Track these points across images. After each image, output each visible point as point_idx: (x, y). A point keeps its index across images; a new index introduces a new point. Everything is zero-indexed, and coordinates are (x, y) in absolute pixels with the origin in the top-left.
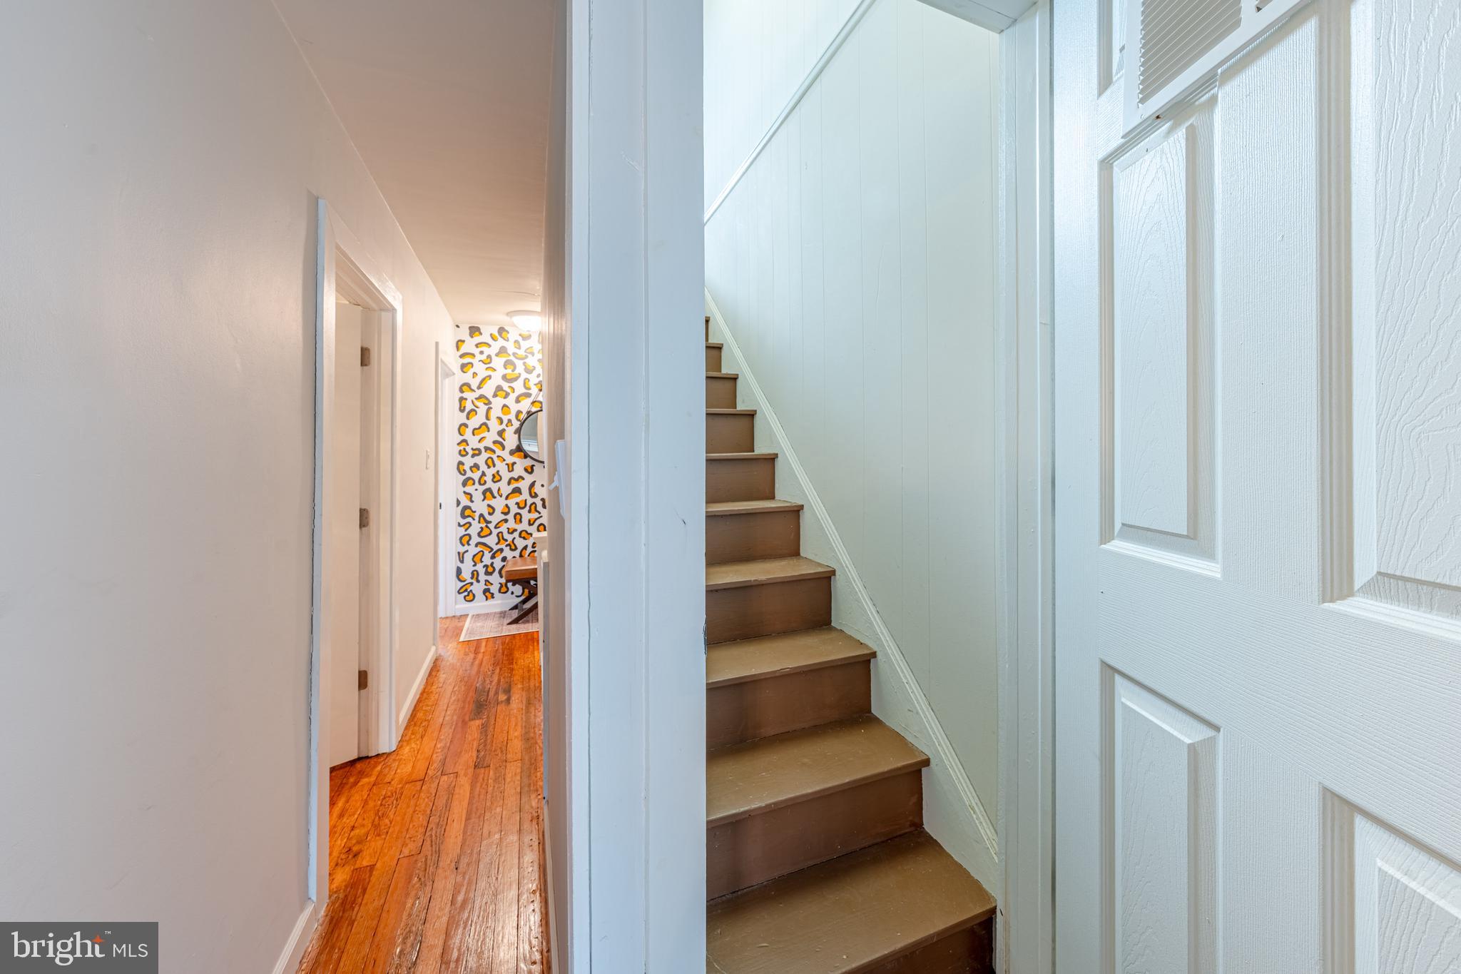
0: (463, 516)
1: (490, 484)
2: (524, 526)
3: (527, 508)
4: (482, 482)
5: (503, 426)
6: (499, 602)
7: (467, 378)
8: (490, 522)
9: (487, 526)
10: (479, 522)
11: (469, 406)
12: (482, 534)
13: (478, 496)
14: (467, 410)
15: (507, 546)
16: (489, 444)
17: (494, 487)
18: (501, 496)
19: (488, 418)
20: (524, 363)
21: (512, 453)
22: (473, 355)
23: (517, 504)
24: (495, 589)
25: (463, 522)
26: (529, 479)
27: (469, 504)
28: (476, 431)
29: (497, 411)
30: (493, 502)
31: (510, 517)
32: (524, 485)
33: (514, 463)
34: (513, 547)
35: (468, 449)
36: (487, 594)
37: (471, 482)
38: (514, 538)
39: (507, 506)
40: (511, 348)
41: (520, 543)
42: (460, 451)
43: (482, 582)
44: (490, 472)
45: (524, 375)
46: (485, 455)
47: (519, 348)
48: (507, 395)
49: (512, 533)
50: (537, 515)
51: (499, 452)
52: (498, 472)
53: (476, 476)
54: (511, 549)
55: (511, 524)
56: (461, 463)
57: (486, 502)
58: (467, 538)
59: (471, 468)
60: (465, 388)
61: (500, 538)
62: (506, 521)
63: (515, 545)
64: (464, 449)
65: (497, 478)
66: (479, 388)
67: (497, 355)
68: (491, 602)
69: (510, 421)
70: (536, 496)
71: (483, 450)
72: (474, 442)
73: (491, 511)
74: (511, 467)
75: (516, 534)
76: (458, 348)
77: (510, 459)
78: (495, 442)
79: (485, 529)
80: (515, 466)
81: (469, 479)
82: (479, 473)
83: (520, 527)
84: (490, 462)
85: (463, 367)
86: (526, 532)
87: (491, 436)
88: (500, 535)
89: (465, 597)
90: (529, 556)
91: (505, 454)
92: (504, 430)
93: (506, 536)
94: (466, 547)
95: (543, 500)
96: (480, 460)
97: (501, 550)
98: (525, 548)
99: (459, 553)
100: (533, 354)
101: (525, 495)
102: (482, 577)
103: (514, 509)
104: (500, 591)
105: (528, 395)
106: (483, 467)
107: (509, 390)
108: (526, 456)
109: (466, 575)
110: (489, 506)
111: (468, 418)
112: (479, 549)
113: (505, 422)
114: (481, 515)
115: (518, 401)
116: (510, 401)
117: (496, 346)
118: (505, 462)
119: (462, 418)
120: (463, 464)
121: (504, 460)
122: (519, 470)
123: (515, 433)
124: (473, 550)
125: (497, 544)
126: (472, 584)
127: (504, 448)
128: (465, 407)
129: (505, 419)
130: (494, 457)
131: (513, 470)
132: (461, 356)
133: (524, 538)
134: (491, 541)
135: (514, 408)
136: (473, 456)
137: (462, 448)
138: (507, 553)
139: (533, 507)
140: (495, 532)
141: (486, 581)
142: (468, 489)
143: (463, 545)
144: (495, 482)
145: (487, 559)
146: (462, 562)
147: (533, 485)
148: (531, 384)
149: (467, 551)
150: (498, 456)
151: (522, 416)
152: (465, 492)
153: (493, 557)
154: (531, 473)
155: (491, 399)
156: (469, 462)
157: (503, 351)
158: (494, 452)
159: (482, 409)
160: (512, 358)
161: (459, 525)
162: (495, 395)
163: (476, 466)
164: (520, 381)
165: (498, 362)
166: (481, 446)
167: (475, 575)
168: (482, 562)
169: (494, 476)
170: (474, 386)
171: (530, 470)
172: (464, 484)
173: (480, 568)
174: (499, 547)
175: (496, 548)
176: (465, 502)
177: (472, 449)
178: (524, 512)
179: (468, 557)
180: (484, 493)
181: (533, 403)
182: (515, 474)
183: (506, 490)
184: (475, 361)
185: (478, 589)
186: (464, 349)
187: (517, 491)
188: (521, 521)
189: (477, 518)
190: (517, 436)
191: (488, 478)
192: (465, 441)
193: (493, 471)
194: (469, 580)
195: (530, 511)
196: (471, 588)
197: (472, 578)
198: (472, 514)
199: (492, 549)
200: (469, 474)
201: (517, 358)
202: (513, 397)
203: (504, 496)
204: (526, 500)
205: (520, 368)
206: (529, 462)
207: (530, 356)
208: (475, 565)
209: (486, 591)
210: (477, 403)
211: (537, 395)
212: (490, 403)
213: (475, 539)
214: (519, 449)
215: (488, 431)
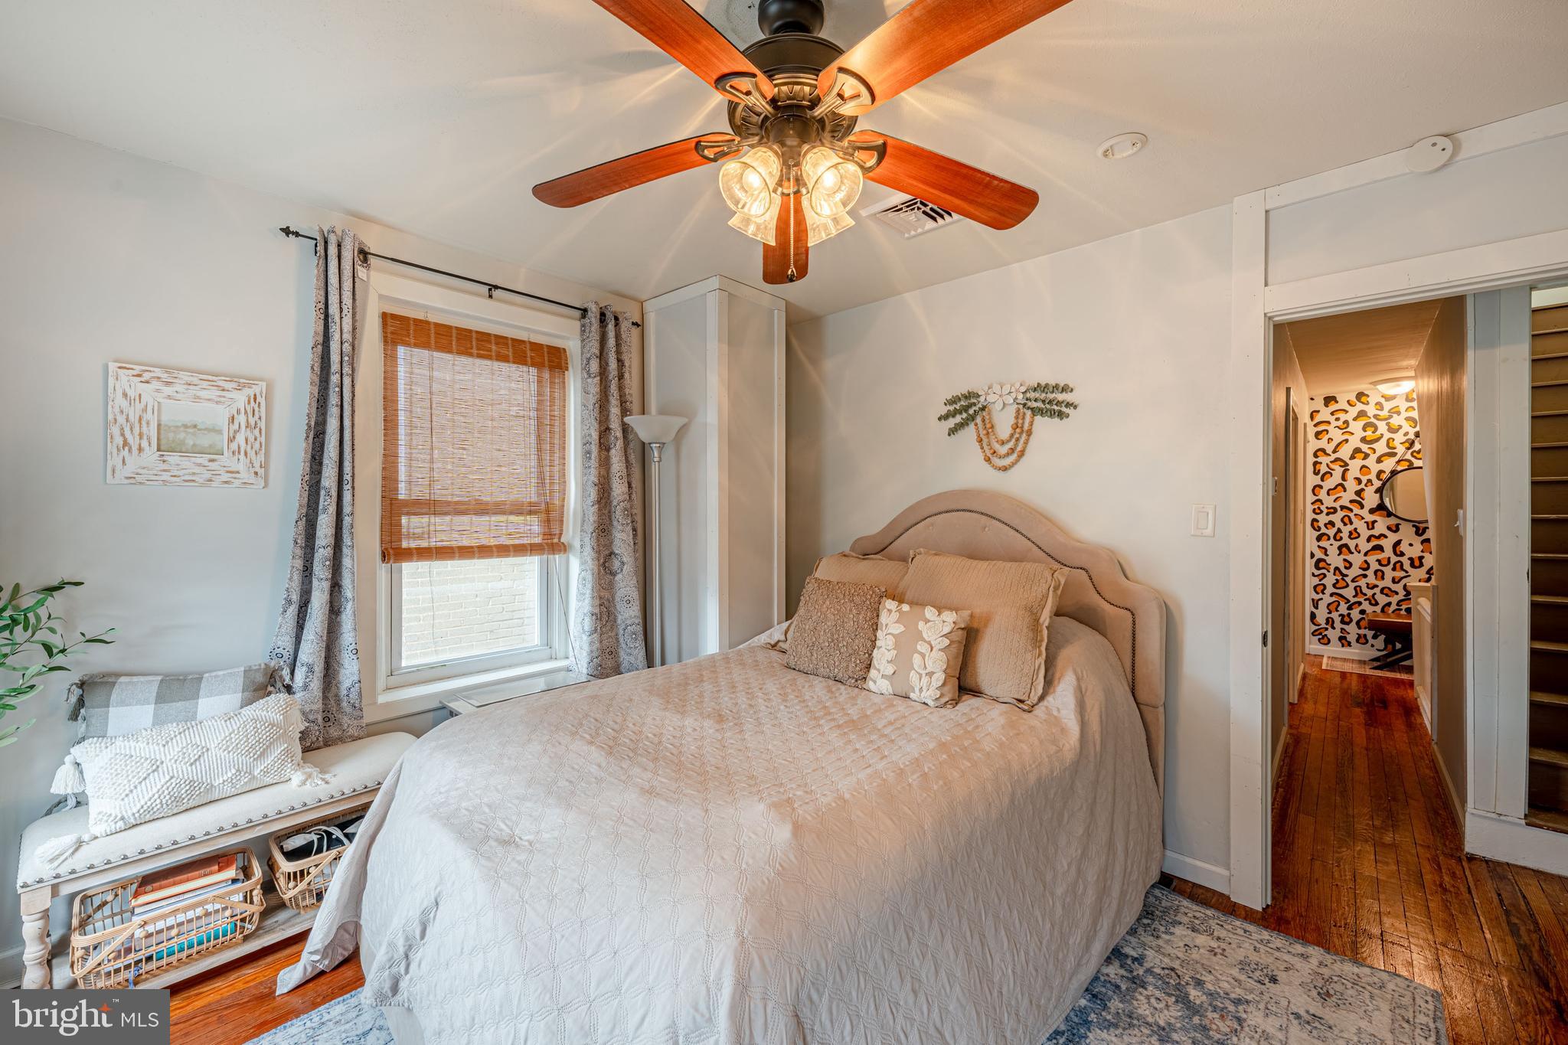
0: (1317, 567)
1: (1346, 540)
2: (1387, 582)
3: (1391, 566)
4: (1338, 538)
5: (1362, 486)
6: (1357, 651)
7: (1323, 443)
8: (1347, 576)
9: (1343, 579)
10: (1334, 574)
11: (1323, 469)
12: (1337, 586)
13: (1333, 550)
14: (1322, 473)
15: (1365, 600)
16: (1345, 502)
17: (1352, 544)
18: (1359, 552)
19: (1344, 478)
20: (1388, 424)
21: (1372, 511)
22: (1329, 423)
23: (1379, 561)
24: (1352, 638)
25: (1317, 572)
26: (1393, 538)
27: (1324, 557)
28: (1331, 492)
29: (1350, 476)
30: (1350, 558)
31: (1370, 573)
32: (1387, 544)
33: (1374, 522)
34: (1373, 602)
35: (1323, 508)
36: (1344, 641)
37: (1326, 537)
38: (1375, 594)
39: (1366, 562)
40: (1371, 410)
41: (1382, 600)
42: (1314, 509)
43: (1338, 630)
44: (1346, 530)
45: (1387, 435)
46: (1341, 514)
47: (1382, 409)
48: (1366, 456)
49: (1372, 588)
50: (1403, 574)
51: (1356, 510)
52: (1355, 529)
53: (1331, 532)
54: (1371, 604)
55: (1371, 579)
56: (1314, 520)
57: (1342, 557)
58: (1322, 587)
59: (1325, 525)
60: (1319, 453)
61: (1358, 591)
62: (1365, 576)
63: (1375, 600)
64: (1319, 508)
65: (1354, 534)
66: (1334, 452)
67: (1355, 419)
68: (1347, 649)
69: (1369, 481)
70: (1402, 554)
71: (1339, 509)
72: (1329, 501)
73: (1348, 565)
74: (1371, 525)
75: (1377, 590)
76: (1312, 419)
77: (1370, 518)
78: (1351, 501)
79: (1341, 581)
80: (1375, 525)
81: (1324, 534)
82: (1335, 530)
83: (1381, 584)
84: (1346, 520)
85: (1317, 435)
86: (1389, 589)
87: (1347, 497)
88: (1358, 589)
89: (1319, 640)
90: (1393, 612)
91: (1365, 513)
92: (1363, 490)
93: (1365, 590)
94: (1320, 596)
95: (1411, 559)
96: (1336, 518)
97: (1360, 603)
98: (1389, 604)
99: (1313, 600)
100: (1399, 413)
101: (1388, 552)
102: (1338, 625)
103: (1374, 566)
104: (1357, 641)
105: (1394, 455)
106: (1339, 524)
107: (1368, 452)
108: (1390, 514)
109: (1321, 619)
110: (1345, 560)
111: (1322, 480)
112: (1334, 599)
113: (1364, 481)
114: (1337, 569)
115: (1379, 461)
116: (1371, 462)
117: (1353, 412)
118: (1364, 520)
119: (1317, 480)
120: (1317, 521)
121: (1363, 518)
122: (1381, 527)
123: (1376, 492)
124: (1327, 599)
125: (1354, 597)
126: (1327, 629)
127: (1362, 507)
128: (1319, 470)
129: (1364, 479)
130: (1352, 515)
131: (1373, 528)
132: (1315, 426)
133: (1387, 595)
134: (1349, 593)
135: (1375, 468)
136: (1328, 514)
137: (1316, 507)
138: (1366, 606)
139: (1398, 565)
140: (1352, 585)
141: (1342, 629)
142: (1323, 544)
143: (1318, 593)
144: (1352, 539)
145: (1343, 608)
146: (1316, 608)
147: (1398, 543)
148: (1396, 443)
149: (1322, 599)
150: (1356, 515)
151: (1384, 476)
152: (1319, 547)
153: (1350, 608)
154: (1395, 532)
155: (1348, 461)
156: (1323, 519)
157: (1362, 414)
158: (1351, 510)
159: (1338, 471)
160: (1373, 420)
161: (1313, 575)
162: (1352, 457)
163: (1332, 524)
164: (1383, 441)
165: (1356, 427)
166: (1337, 505)
167: (1330, 622)
168: (1337, 611)
169: (1351, 533)
170: (1329, 451)
171: (1394, 529)
172: (1319, 539)
173: (1335, 615)
174: (1356, 599)
175: (1353, 600)
176: (1319, 555)
177: (1327, 508)
178: (1388, 570)
179: (1322, 605)
180: (1340, 548)
181: (1398, 462)
182: (1376, 532)
183: (1365, 546)
184: (1330, 428)
185: (1333, 634)
186: (1318, 418)
187: (1379, 548)
188: (1383, 578)
189: (1332, 571)
190: (1378, 495)
191: (1345, 535)
192: (1320, 501)
193: (1350, 528)
194: (1324, 626)
195: (1394, 569)
196: (1326, 633)
197: (1327, 623)
198: (1327, 567)
199: (1348, 601)
200: (1324, 530)
201: (1378, 420)
202: (1373, 458)
203: (1362, 553)
204: (1389, 558)
205: (1382, 427)
206: (1392, 521)
207: (1395, 415)
208: (1330, 613)
209: (1341, 639)
210: (1332, 466)
211: (1405, 454)
212: (1346, 464)
213: (1330, 589)
214: (1381, 507)
215: (1345, 491)
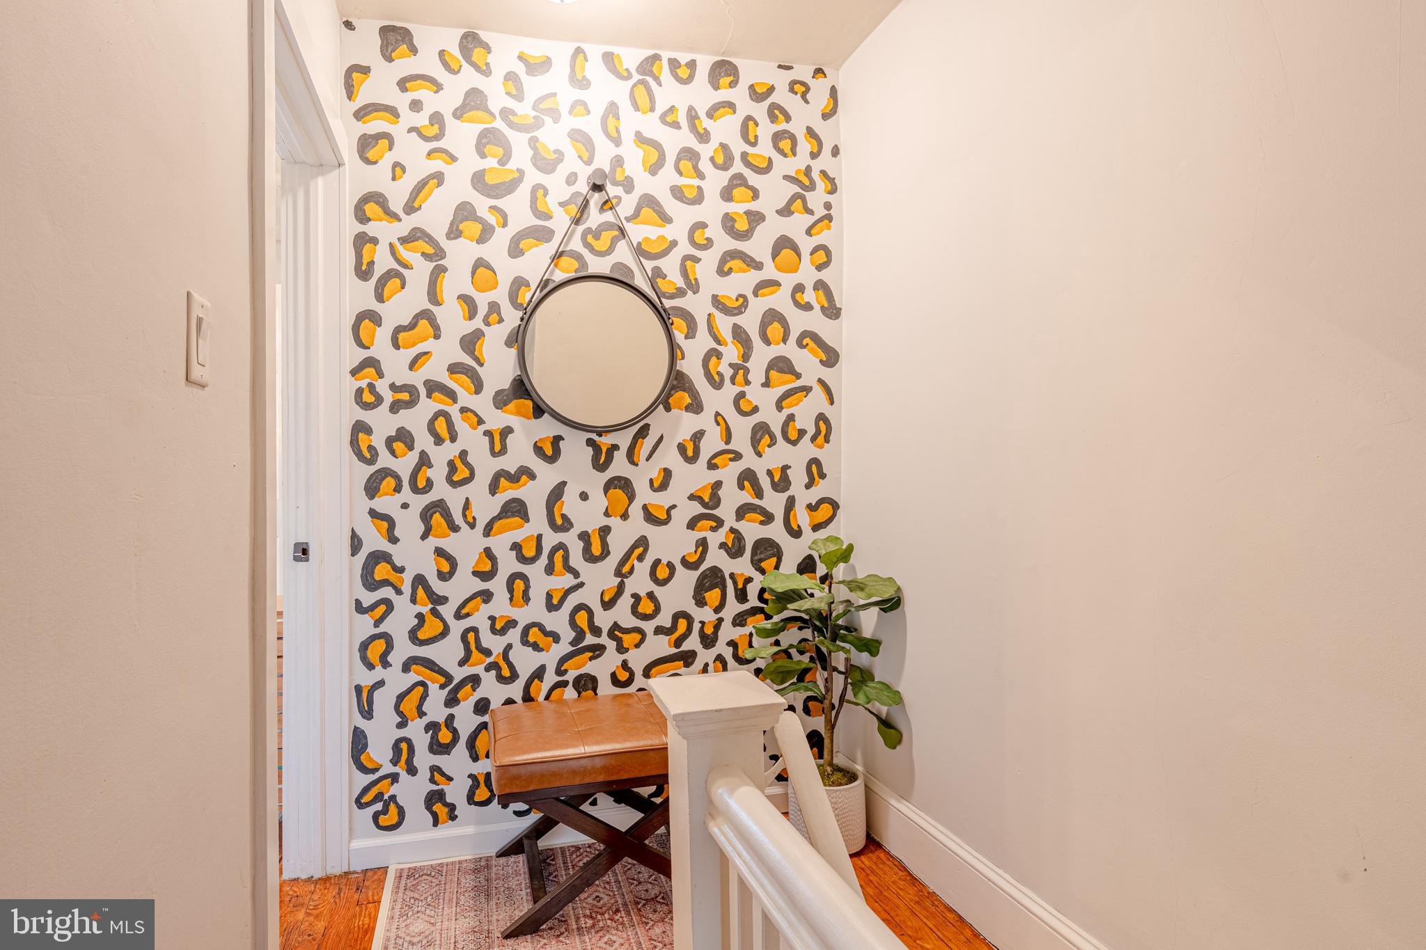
0: (371, 584)
1: (441, 490)
2: (535, 611)
3: (543, 561)
4: (421, 483)
5: (477, 323)
6: (470, 830)
7: (377, 178)
8: (443, 600)
9: (434, 612)
10: (414, 600)
11: (383, 262)
12: (422, 635)
13: (408, 525)
14: (378, 271)
15: (488, 669)
16: (436, 370)
17: (454, 499)
18: (472, 526)
19: (434, 297)
20: (533, 142)
21: (500, 401)
22: (393, 112)
23: (516, 547)
24: (456, 792)
25: (368, 598)
26: (547, 475)
27: (385, 546)
28: (401, 336)
29: (457, 281)
30: (450, 543)
31: (498, 585)
32: (534, 495)
33: (507, 431)
34: (506, 672)
35: (382, 386)
36: (438, 807)
37: (389, 482)
38: (509, 646)
39: (488, 552)
40: (497, 98)
41: (526, 662)
42: (359, 392)
43: (424, 773)
44: (442, 455)
45: (533, 177)
46: (427, 406)
47: (519, 96)
48: (485, 234)
49: (502, 632)
50: (568, 581)
51: (466, 398)
52: (463, 454)
53: (404, 465)
54: (501, 679)
55: (500, 606)
56: (361, 428)
57: (433, 542)
58: (380, 645)
59: (389, 442)
60: (371, 209)
61: (471, 645)
62: (486, 596)
63: (511, 667)
64: (371, 386)
65: (460, 471)
66: (410, 208)
67: (458, 114)
68: (447, 830)
69: (494, 307)
70: (566, 525)
71: (423, 392)
72: (396, 366)
73: (446, 567)
74: (499, 441)
75: (514, 635)
76: (350, 92)
77: (497, 419)
78: (454, 369)
79: (430, 619)
80: (510, 439)
81: (386, 473)
82: (412, 458)
83: (524, 615)
84: (441, 425)
85: (366, 144)
86: (541, 627)
87: (446, 351)
88: (471, 636)
89: (376, 817)
90: (547, 698)
91: (482, 403)
92: (478, 335)
93: (488, 640)
94: (379, 673)
95: (584, 536)
96: (416, 419)
97: (475, 680)
98: (539, 674)
99: (358, 689)
100: (555, 115)
101: (538, 523)
102: (424, 759)
103: (508, 564)
104: (470, 799)
105: (543, 235)
106: (423, 441)
107: (492, 219)
108: (539, 411)
109: (379, 752)
110: (440, 552)
111: (380, 298)
112: (412, 677)
113: (482, 310)
114: (420, 580)
115: (515, 251)
116: (496, 250)
117: (456, 88)
118: (482, 428)
119: (362, 295)
120: (368, 431)
121: (481, 422)
122: (520, 453)
123: (509, 343)
124: (397, 680)
125: (462, 663)
126: (394, 778)
127: (478, 387)
128: (371, 263)
129: (482, 300)
130: (454, 410)
131: (504, 450)
132: (361, 114)
133: (536, 647)
134: (447, 653)
135: (507, 269)
136: (395, 407)
137: (364, 384)
138: (491, 689)
139: (559, 556)
140: (457, 627)
141: (435, 769)
142: (381, 503)
143: (371, 667)
144: (454, 484)
145: (436, 709)
146: (368, 714)
147: (557, 493)
148: (552, 203)
149: (381, 684)
150: (464, 410)
151: (525, 296)
152: (373, 514)
153: (452, 701)
154: (553, 458)
155: (444, 243)
156: (383, 423)
157: (473, 102)
158: (452, 396)
159: (420, 271)
160: (499, 124)
161: (360, 608)
162: (454, 233)
163: (404, 437)
164: (521, 196)
165: (461, 136)
166: (417, 379)
167: (402, 751)
168: (421, 714)
169: (452, 466)
170: (397, 206)
171: (549, 452)
172: (372, 489)
173: (416, 731)
174: (468, 670)
175: (459, 674)
176: (374, 540)
177: (393, 387)
178: (535, 572)
179: (384, 702)
180: (426, 515)
181: (559, 255)
182: (509, 463)
183: (486, 507)
184: (398, 130)
185: (412, 791)
186: (368, 92)
187: (516, 509)
188: (526, 598)
189: (407, 588)
190: (513, 352)
191: (438, 473)
192: (371, 363)
193: (449, 451)
194: (388, 768)
195: (550, 570)
196: (394, 790)
197: (395, 762)
198: (393, 577)
199: (449, 678)
200: (385, 460)
201: (512, 125)
202: (502, 238)
203: (481, 525)
204: (539, 537)
205: (521, 157)
206: (546, 428)
207: (548, 120)
208: (402, 725)
209: (434, 798)
210: (403, 252)
211: (568, 236)
212: (439, 253)
213: (403, 649)
214: (521, 388)
215: (437, 337)
